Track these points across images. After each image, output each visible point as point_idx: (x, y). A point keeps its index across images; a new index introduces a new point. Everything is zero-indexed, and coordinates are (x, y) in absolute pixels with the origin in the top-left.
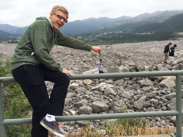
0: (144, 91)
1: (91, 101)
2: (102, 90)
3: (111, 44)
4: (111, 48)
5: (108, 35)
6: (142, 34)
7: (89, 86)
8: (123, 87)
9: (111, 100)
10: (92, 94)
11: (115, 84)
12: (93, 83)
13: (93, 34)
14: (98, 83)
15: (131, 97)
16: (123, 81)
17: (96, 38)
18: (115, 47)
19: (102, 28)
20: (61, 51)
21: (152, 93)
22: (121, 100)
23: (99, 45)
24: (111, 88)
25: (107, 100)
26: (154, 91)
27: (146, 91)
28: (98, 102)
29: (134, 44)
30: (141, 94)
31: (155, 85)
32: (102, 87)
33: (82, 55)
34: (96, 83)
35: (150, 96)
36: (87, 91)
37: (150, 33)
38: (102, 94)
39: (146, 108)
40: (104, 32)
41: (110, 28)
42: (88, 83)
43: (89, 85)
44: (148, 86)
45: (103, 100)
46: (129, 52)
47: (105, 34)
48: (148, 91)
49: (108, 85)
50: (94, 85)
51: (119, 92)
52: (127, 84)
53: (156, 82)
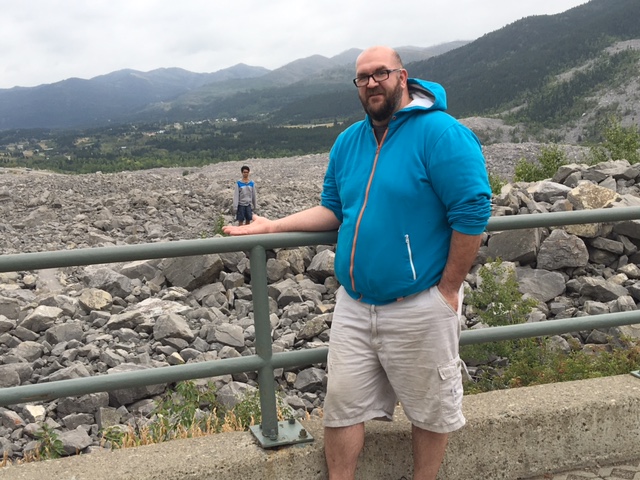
0: (290, 317)
1: (104, 364)
2: (148, 322)
3: (200, 164)
4: (201, 176)
5: (189, 130)
6: (305, 126)
7: (99, 312)
8: (223, 307)
9: (176, 355)
10: (108, 342)
11: (194, 302)
12: (115, 303)
13: (133, 130)
14: (134, 302)
15: (245, 339)
16: (223, 289)
17: (146, 144)
18: (214, 174)
19: (167, 107)
20: (10, 191)
21: (314, 323)
22: (210, 353)
23: (156, 167)
24: (179, 314)
25: (162, 356)
26: (320, 316)
27: (294, 316)
28: (130, 367)
29: (279, 161)
30: (280, 327)
31: (326, 296)
32: (149, 312)
33: (96, 206)
34: (127, 302)
35: (308, 333)
36: (92, 330)
37: (332, 125)
38: (147, 338)
39: (296, 372)
40: (172, 123)
41: (193, 107)
42: (98, 302)
43: (102, 309)
44: (305, 298)
45: (148, 358)
46: (262, 190)
47: (176, 129)
48: (302, 317)
49: (169, 304)
50: (121, 309)
51: (205, 328)
52: (236, 298)
53: (328, 286)
